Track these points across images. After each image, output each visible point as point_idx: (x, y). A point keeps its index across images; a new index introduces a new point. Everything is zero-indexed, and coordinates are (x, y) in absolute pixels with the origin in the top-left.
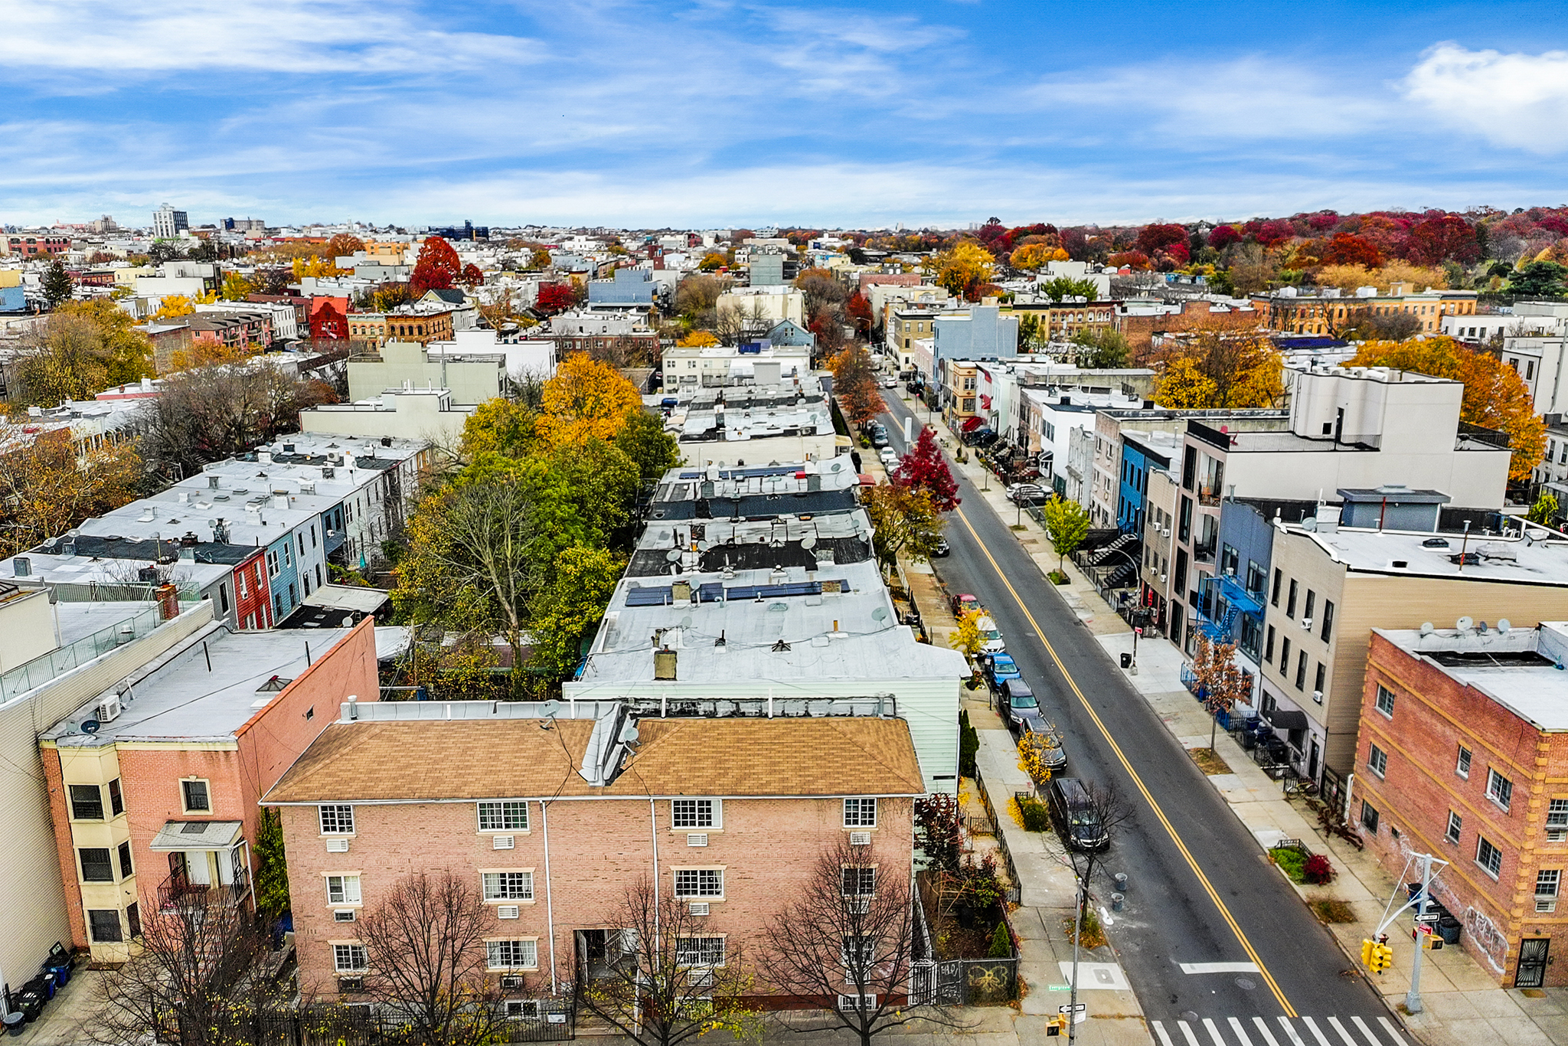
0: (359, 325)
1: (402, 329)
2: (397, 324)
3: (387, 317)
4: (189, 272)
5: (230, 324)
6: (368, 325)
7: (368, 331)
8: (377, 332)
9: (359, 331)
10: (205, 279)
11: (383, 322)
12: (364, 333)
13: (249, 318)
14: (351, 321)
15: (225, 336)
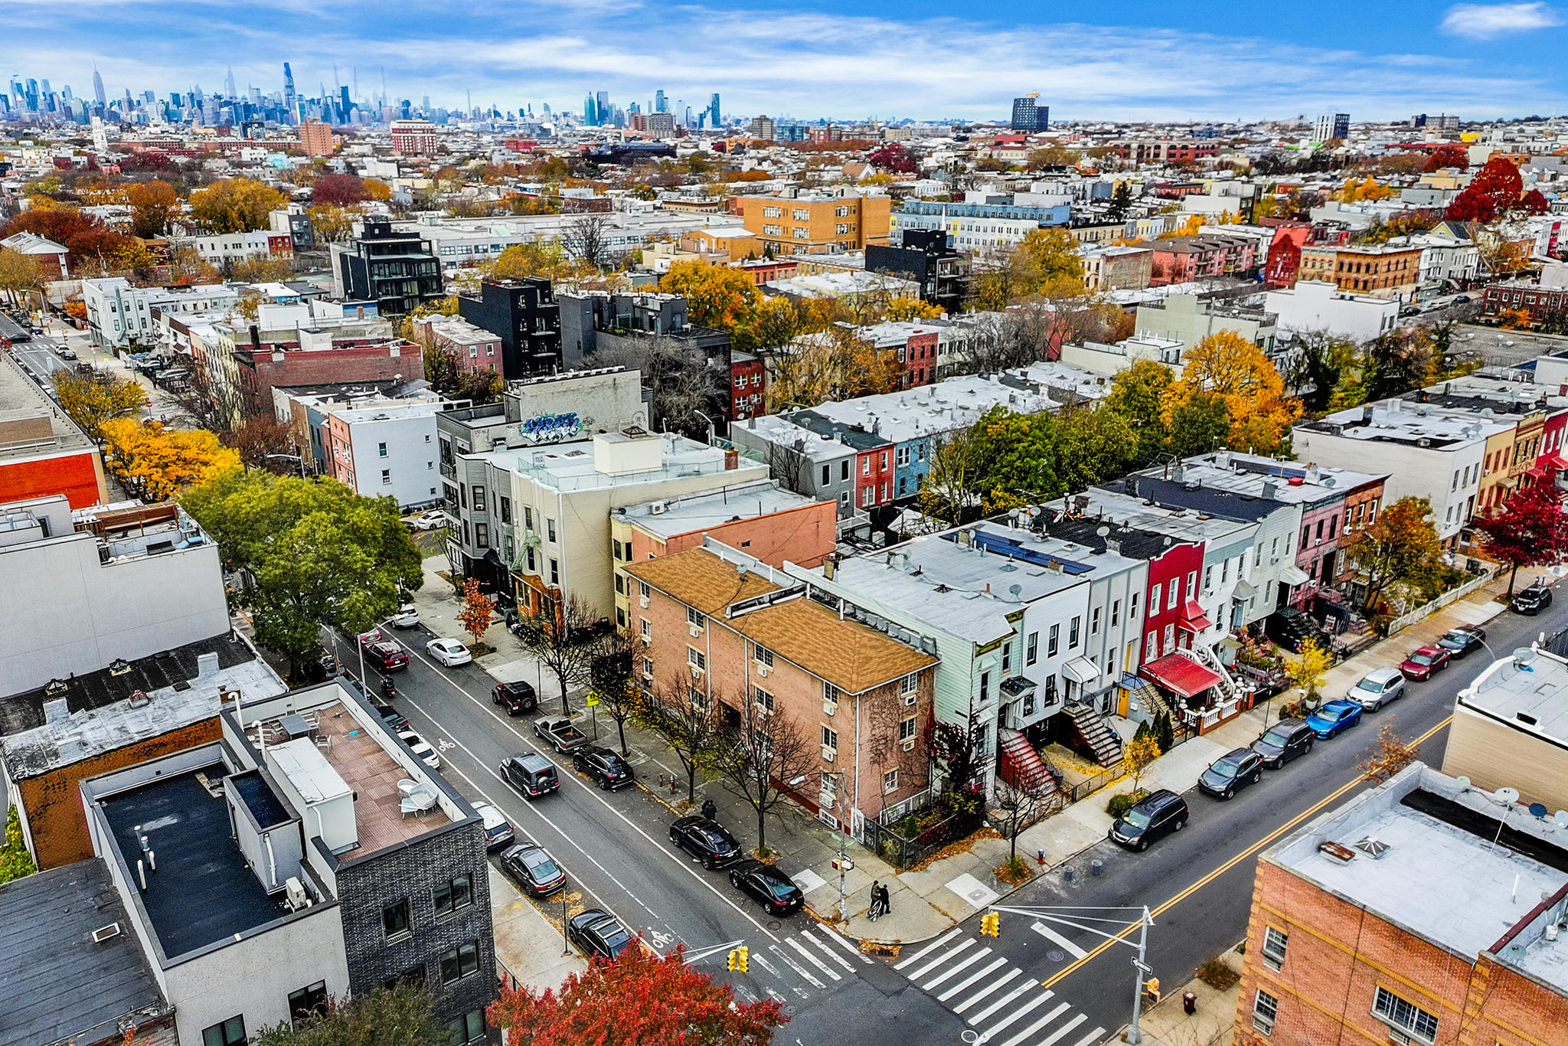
0: (1311, 258)
1: (1350, 266)
2: (1347, 260)
3: (1339, 253)
4: (1233, 192)
5: (1208, 247)
6: (1319, 259)
7: (1318, 265)
8: (1326, 266)
9: (1310, 264)
10: (1242, 199)
11: (1334, 257)
12: (1313, 266)
13: (1232, 243)
14: (1304, 255)
15: (1200, 259)
